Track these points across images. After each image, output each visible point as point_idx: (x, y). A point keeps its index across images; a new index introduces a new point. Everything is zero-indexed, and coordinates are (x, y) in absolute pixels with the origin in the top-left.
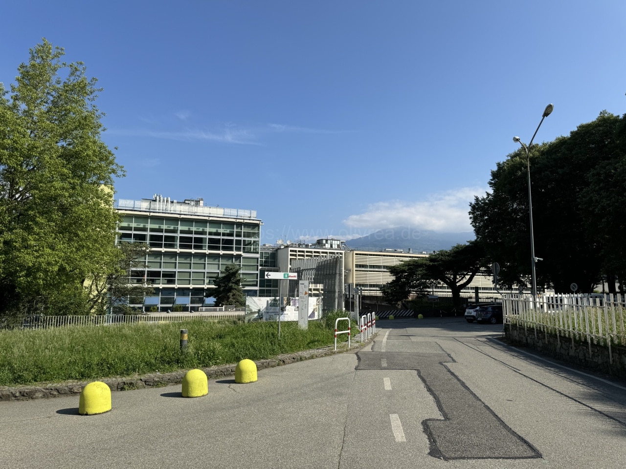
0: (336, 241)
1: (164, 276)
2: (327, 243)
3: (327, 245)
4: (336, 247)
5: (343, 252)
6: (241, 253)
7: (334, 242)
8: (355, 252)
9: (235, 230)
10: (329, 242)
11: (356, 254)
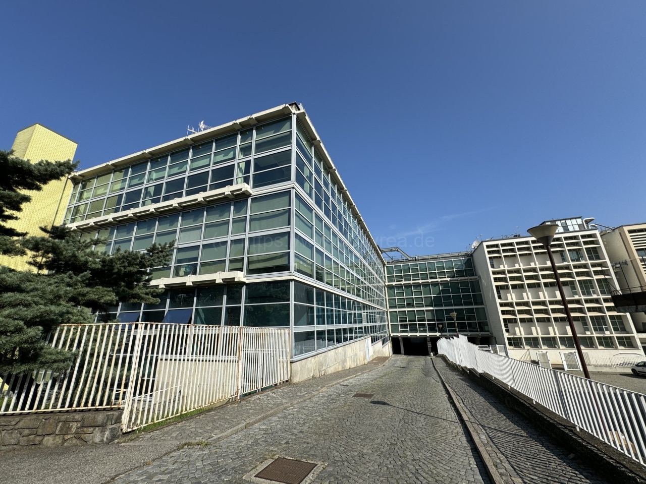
0: (573, 220)
4: (577, 228)
5: (597, 232)
6: (249, 188)
7: (568, 222)
8: (626, 229)
9: (238, 145)
11: (630, 232)
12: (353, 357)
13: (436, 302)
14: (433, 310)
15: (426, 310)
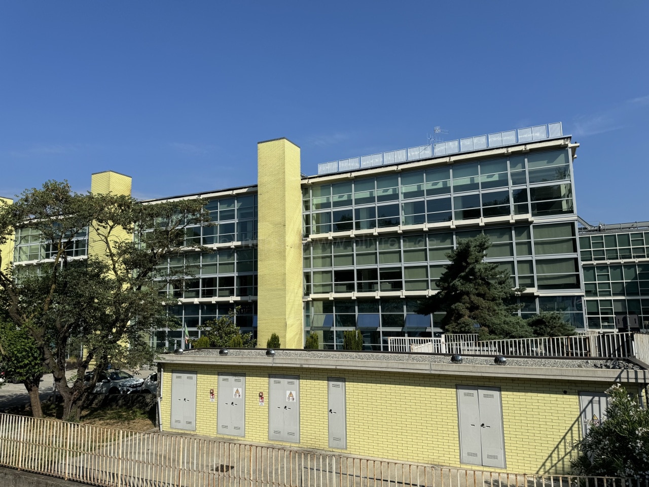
1: (384, 276)
6: (528, 216)
9: (509, 171)
13: (630, 289)
14: (625, 300)
15: (615, 301)
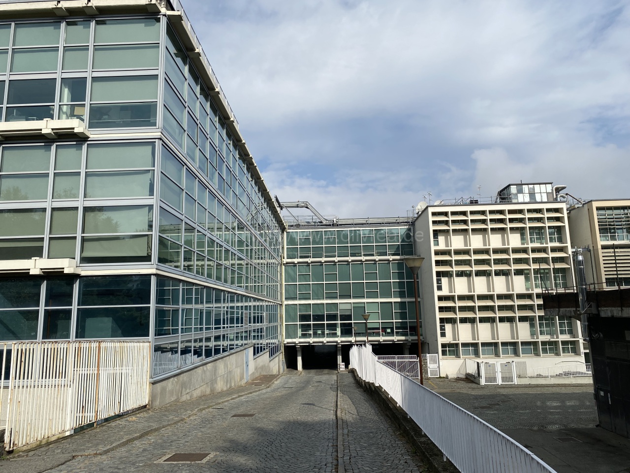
0: (543, 186)
2: (520, 191)
3: (520, 196)
4: (545, 200)
7: (537, 187)
10: (526, 188)
11: (598, 209)
12: (226, 376)
13: (356, 291)
14: (350, 303)
15: (341, 304)
